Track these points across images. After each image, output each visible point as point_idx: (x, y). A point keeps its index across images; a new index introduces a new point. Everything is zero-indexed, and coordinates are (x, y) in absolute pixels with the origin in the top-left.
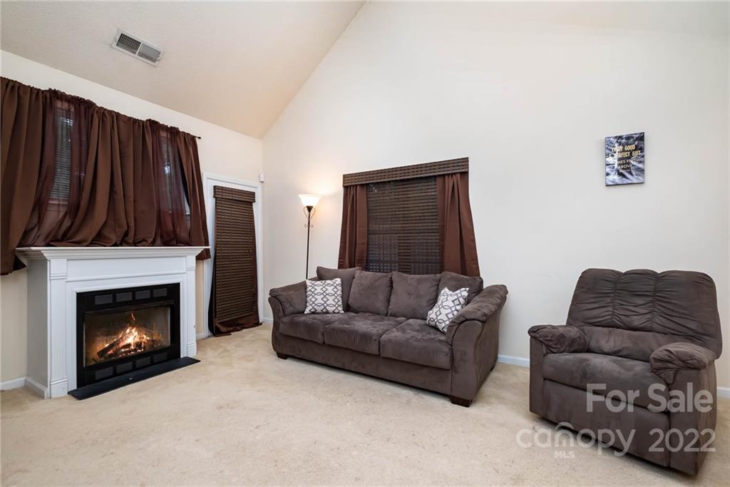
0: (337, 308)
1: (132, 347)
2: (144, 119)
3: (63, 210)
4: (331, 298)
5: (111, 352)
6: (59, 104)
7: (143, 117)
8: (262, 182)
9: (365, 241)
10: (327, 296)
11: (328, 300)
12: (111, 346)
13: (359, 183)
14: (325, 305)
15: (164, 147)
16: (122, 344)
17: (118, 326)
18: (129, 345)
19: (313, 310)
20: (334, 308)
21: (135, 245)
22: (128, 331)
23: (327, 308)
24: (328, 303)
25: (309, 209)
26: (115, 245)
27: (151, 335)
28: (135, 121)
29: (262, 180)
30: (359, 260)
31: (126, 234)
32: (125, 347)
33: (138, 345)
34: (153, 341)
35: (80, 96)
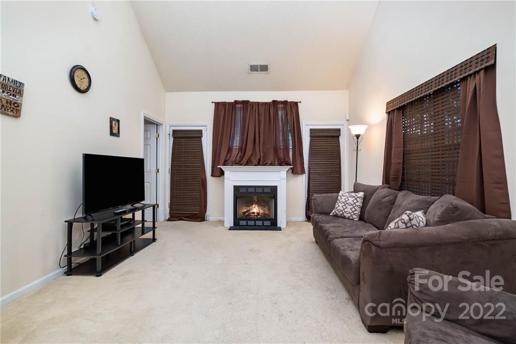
0: (351, 216)
1: (256, 214)
2: (271, 101)
3: (237, 150)
4: (349, 207)
5: (247, 214)
6: (237, 106)
7: (270, 100)
8: (348, 120)
9: (401, 161)
10: (347, 205)
11: (347, 208)
12: (247, 211)
13: (396, 107)
14: (343, 211)
15: (280, 113)
16: (251, 212)
17: (250, 203)
18: (254, 213)
19: (335, 213)
20: (350, 215)
21: (264, 165)
22: (254, 206)
23: (345, 214)
24: (346, 210)
25: (358, 136)
26: (256, 165)
27: (264, 210)
28: (266, 103)
29: (348, 119)
30: (394, 178)
31: (259, 160)
32: (252, 213)
33: (258, 214)
34: (265, 213)
35: (244, 100)
